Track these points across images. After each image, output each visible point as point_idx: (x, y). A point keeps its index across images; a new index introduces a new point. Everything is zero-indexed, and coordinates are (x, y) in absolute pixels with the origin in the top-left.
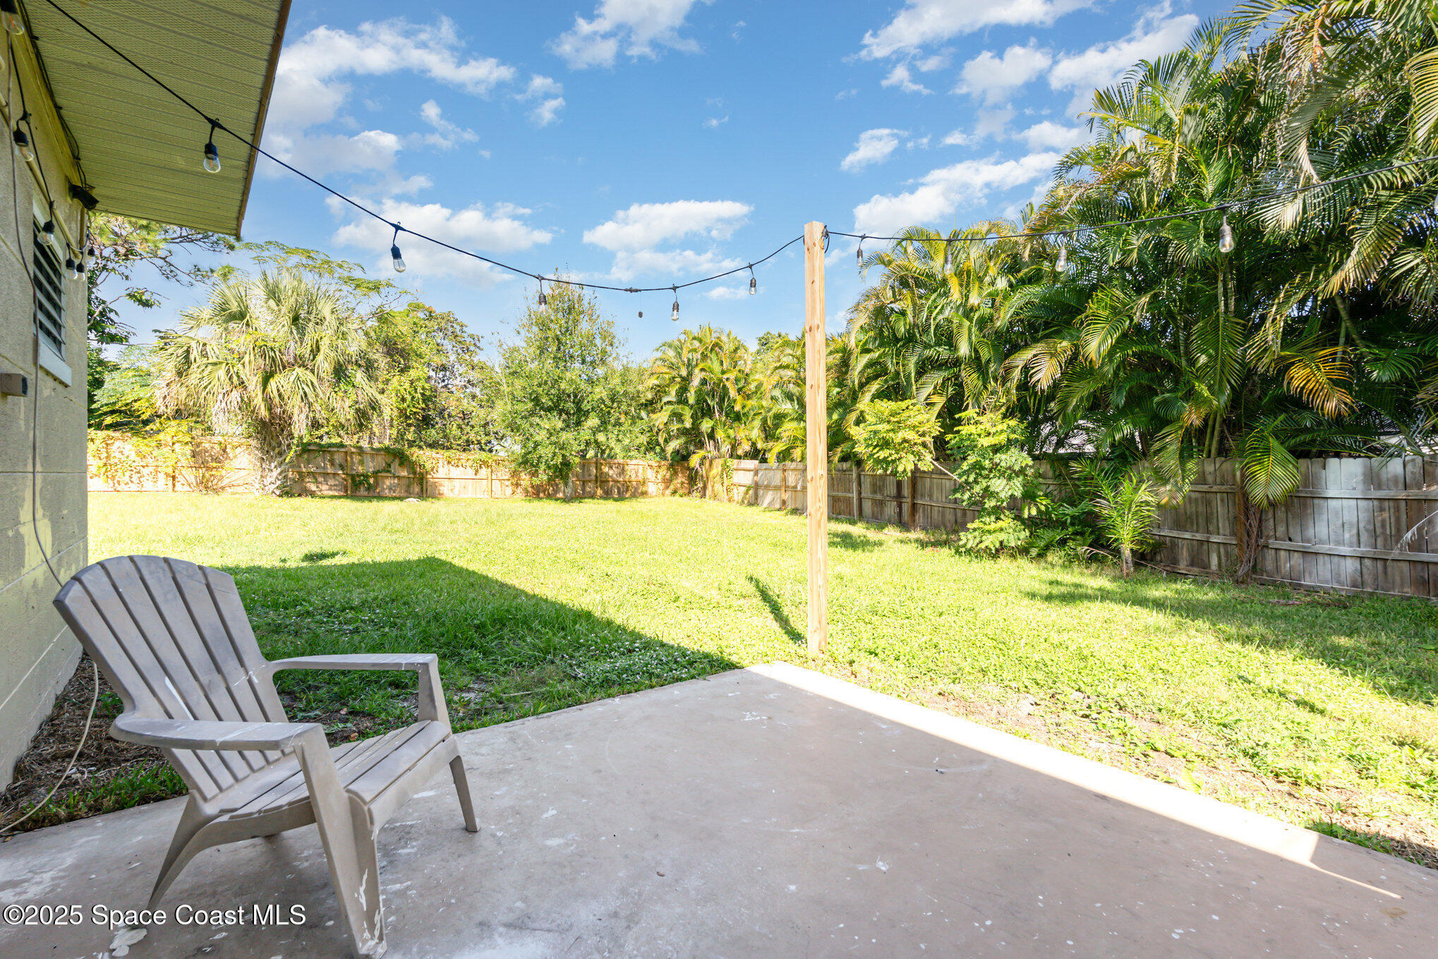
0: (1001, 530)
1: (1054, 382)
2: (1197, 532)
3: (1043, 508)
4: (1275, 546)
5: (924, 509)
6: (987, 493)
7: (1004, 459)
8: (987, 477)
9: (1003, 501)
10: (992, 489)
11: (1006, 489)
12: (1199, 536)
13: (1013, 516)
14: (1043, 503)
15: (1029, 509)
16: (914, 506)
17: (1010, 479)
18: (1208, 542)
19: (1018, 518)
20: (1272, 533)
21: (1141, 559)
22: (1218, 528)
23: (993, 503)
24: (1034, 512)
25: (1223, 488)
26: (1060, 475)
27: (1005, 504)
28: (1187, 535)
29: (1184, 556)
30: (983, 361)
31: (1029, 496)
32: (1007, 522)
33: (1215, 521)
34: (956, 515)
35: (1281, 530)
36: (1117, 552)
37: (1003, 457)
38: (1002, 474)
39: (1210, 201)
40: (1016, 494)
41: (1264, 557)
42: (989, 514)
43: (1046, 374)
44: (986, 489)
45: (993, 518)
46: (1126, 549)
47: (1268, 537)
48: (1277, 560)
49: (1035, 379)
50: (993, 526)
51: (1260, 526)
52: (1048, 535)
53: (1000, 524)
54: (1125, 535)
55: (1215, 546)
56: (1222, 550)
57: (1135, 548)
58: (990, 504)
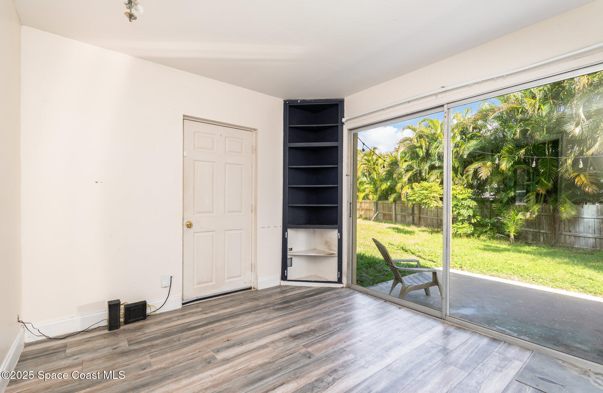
0: (464, 227)
1: (488, 177)
2: (535, 229)
3: (479, 220)
4: (565, 234)
5: (424, 219)
6: (459, 214)
7: (466, 203)
8: (459, 209)
9: (465, 217)
10: (461, 213)
11: (467, 213)
12: (536, 230)
13: (468, 222)
14: (479, 218)
15: (474, 220)
16: (420, 218)
17: (468, 209)
18: (539, 232)
19: (470, 223)
20: (563, 229)
21: (517, 238)
22: (543, 228)
23: (462, 218)
24: (475, 221)
25: (545, 214)
26: (482, 208)
27: (466, 218)
28: (532, 230)
29: (530, 237)
30: (456, 167)
31: (474, 216)
32: (466, 224)
33: (542, 225)
34: (438, 221)
35: (567, 228)
36: (509, 236)
37: (465, 202)
38: (464, 208)
39: (544, 118)
40: (471, 215)
41: (560, 238)
42: (460, 222)
43: (484, 173)
44: (459, 213)
45: (461, 223)
46: (512, 235)
47: (562, 231)
48: (565, 238)
49: (480, 175)
50: (461, 226)
51: (559, 227)
52: (480, 229)
53: (464, 225)
54: (512, 231)
55: (542, 234)
56: (545, 235)
57: (515, 234)
58: (460, 218)
